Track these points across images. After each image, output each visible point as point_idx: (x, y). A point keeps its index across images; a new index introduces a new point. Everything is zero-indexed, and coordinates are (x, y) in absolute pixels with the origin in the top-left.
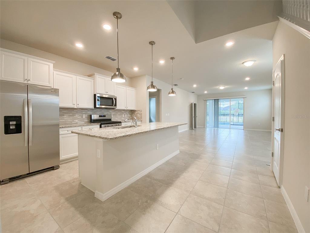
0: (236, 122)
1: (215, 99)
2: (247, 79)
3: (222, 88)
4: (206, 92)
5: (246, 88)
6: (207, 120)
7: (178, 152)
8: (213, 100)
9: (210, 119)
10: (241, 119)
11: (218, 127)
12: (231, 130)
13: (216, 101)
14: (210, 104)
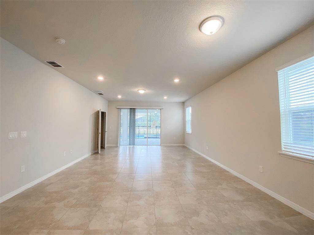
1: (132, 109)
3: (142, 92)
4: (120, 97)
5: (165, 98)
6: (120, 133)
8: (128, 109)
9: (124, 130)
11: (134, 144)
14: (125, 114)
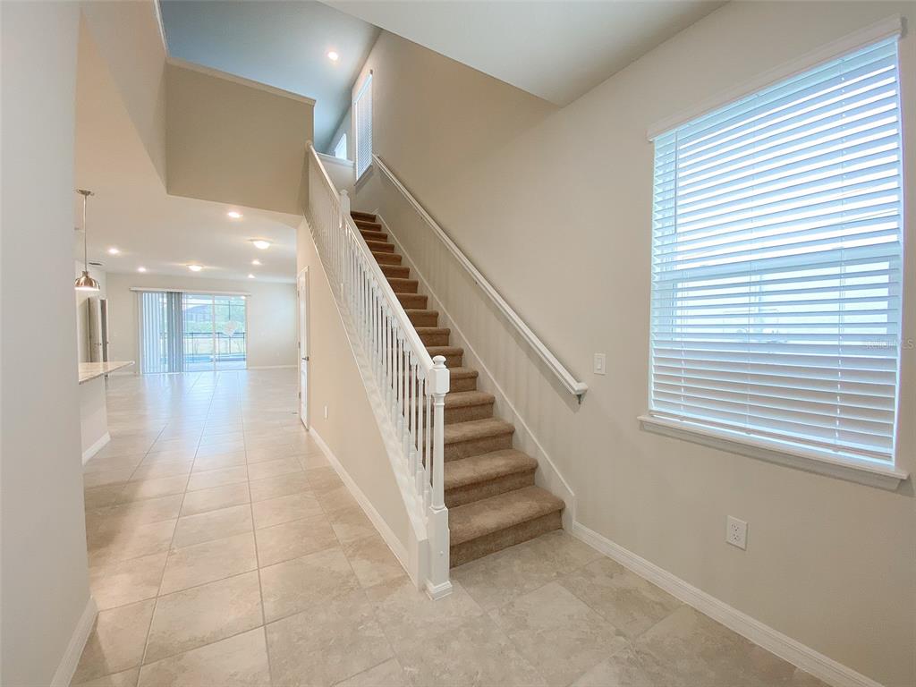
0: (224, 352)
1: (172, 293)
2: (256, 262)
3: (195, 268)
4: (142, 270)
7: (106, 439)
8: (163, 293)
9: (155, 345)
10: (237, 346)
11: (180, 369)
12: (218, 373)
13: (175, 297)
14: (156, 305)
